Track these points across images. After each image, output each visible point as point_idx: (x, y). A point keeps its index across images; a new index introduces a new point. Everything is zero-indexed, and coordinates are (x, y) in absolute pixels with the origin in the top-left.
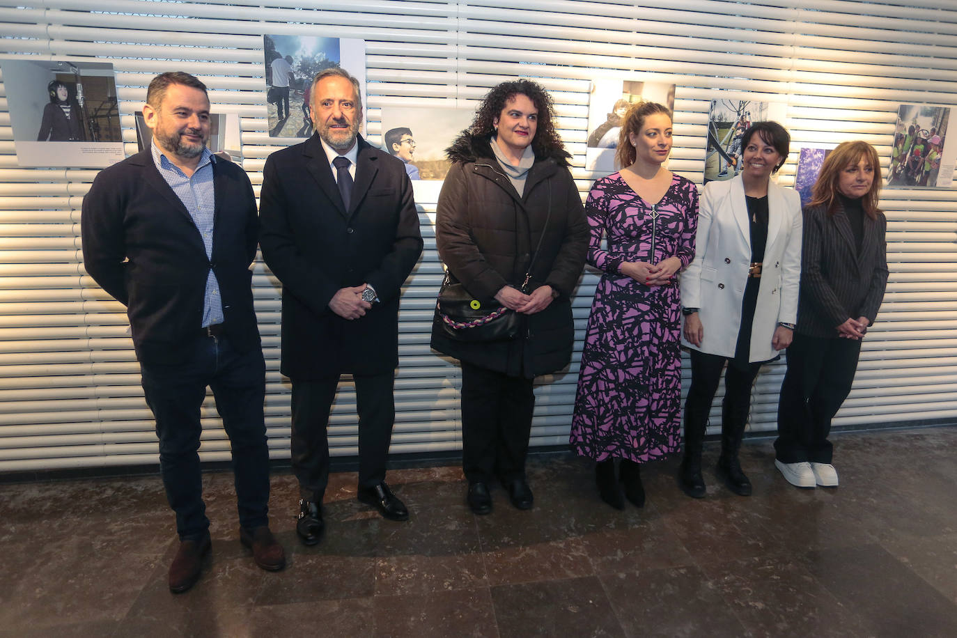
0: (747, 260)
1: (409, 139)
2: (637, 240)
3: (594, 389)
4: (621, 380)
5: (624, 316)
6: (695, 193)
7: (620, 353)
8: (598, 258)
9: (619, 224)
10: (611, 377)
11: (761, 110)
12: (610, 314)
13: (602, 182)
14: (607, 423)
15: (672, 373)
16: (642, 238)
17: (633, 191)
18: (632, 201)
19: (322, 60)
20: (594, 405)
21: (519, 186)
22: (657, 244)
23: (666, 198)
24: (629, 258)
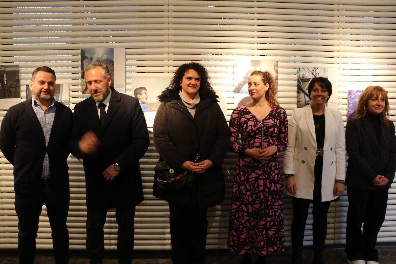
0: (315, 147)
1: (145, 93)
2: (254, 137)
3: (237, 216)
4: (250, 211)
5: (250, 177)
6: (284, 113)
7: (249, 196)
8: (235, 147)
9: (245, 130)
10: (245, 209)
11: (325, 72)
12: (243, 177)
13: (237, 110)
14: (244, 234)
15: (277, 207)
16: (257, 136)
17: (252, 114)
18: (251, 118)
19: (105, 58)
20: (238, 225)
21: (193, 112)
22: (265, 139)
23: (268, 116)
24: (250, 147)
